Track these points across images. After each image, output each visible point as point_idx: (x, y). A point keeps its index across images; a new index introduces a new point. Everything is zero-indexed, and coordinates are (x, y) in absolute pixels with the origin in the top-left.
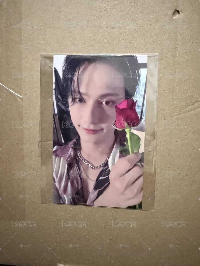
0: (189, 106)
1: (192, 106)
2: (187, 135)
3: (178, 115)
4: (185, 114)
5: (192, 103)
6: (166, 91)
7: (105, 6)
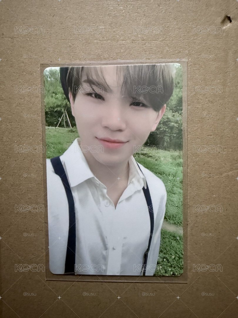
3: (230, 171)
6: (211, 135)
7: (122, 8)
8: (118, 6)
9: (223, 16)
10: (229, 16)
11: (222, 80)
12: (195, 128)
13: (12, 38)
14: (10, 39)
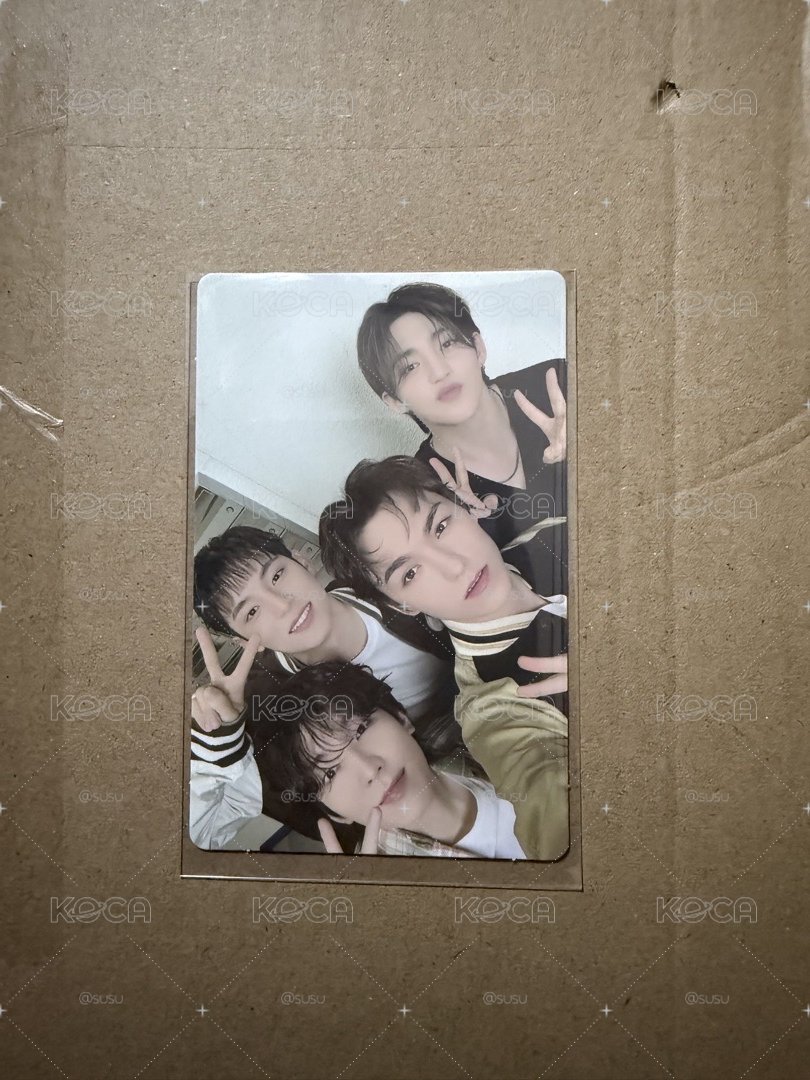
0: (734, 447)
1: (746, 449)
2: (731, 566)
3: (694, 484)
4: (719, 481)
5: (744, 438)
6: (640, 389)
7: (395, 68)
8: (385, 61)
9: (657, 83)
10: (671, 82)
11: (663, 244)
12: (598, 371)
13: (112, 146)
14: (104, 149)
